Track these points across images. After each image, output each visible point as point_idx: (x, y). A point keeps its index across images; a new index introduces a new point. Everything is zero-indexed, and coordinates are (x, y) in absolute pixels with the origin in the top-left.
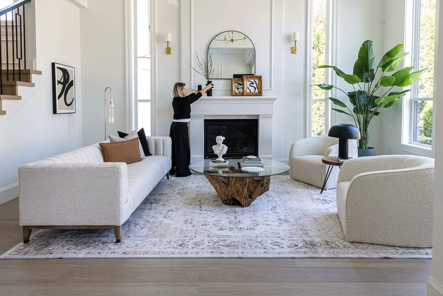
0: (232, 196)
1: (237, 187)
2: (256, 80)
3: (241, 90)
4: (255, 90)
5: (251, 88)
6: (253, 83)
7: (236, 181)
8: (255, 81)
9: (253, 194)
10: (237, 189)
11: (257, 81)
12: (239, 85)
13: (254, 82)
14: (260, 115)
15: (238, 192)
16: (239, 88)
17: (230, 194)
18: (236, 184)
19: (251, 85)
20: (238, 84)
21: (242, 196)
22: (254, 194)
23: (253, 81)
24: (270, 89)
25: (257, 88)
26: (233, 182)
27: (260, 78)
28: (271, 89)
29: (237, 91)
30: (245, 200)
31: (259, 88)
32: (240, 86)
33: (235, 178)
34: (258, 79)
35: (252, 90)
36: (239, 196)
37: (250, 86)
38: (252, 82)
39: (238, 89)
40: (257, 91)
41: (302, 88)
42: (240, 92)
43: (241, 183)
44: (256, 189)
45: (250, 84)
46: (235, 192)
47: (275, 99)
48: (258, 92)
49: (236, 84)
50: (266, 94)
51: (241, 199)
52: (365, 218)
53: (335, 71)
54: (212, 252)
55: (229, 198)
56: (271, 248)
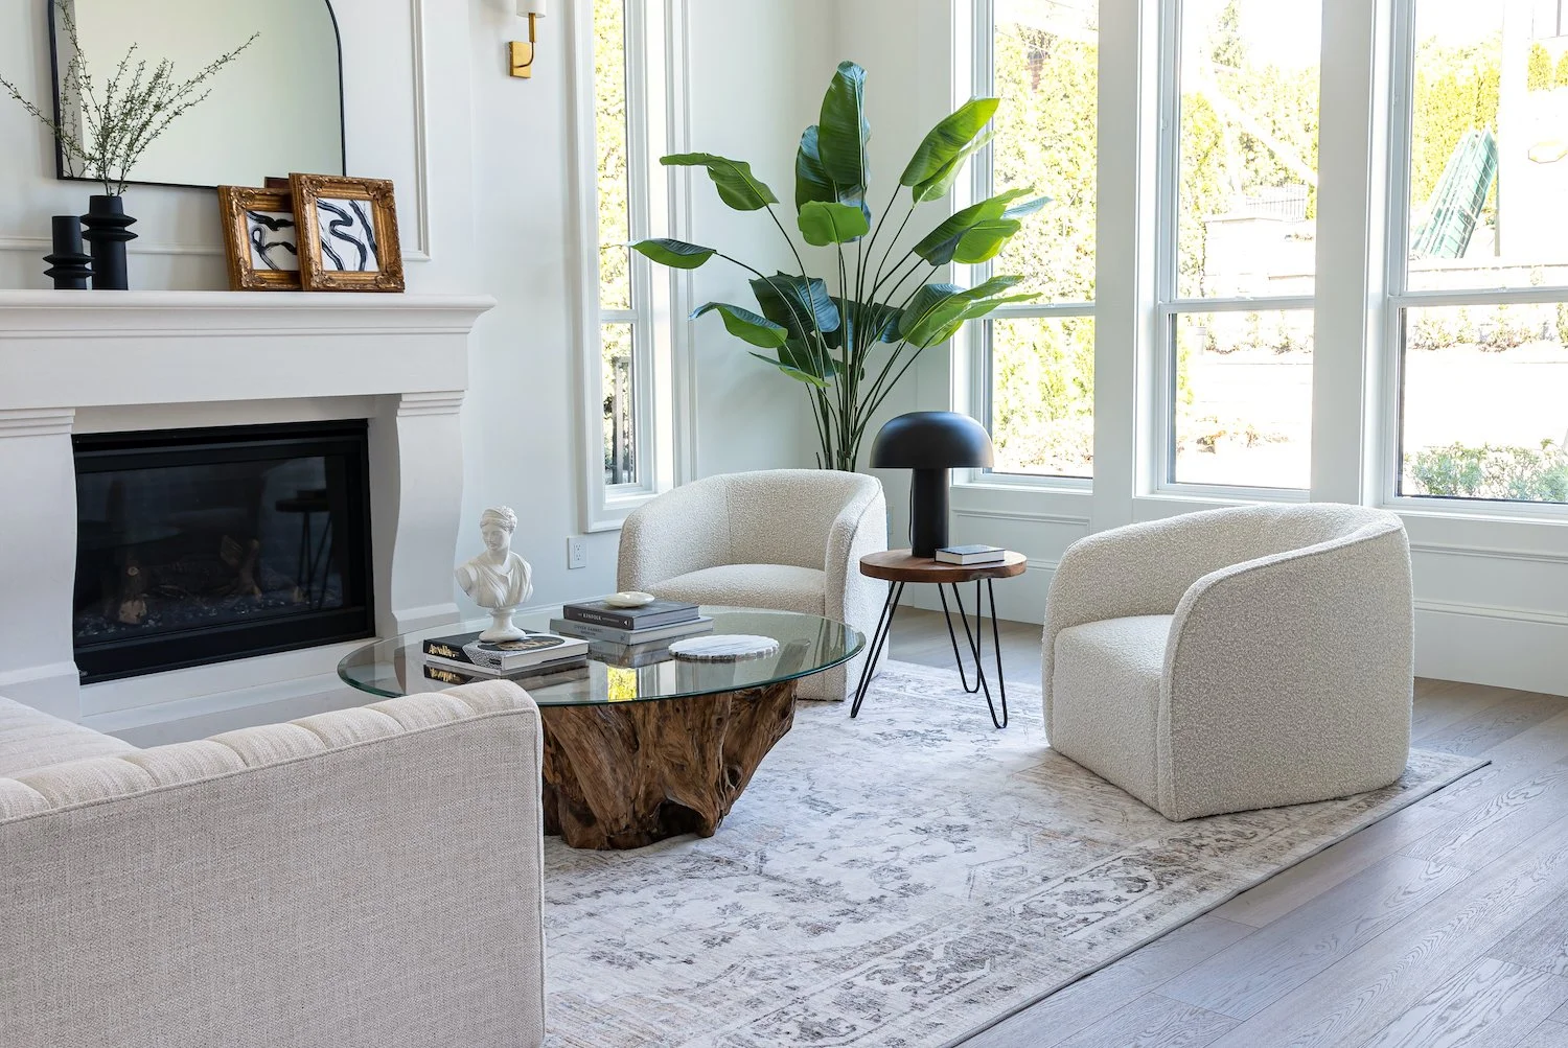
0: (657, 795)
1: (670, 748)
2: (360, 204)
3: (281, 259)
4: (364, 259)
5: (338, 245)
6: (348, 222)
7: (664, 718)
8: (357, 210)
9: (740, 763)
10: (670, 754)
11: (366, 207)
12: (264, 226)
13: (350, 212)
14: (404, 398)
15: (679, 769)
16: (266, 242)
17: (642, 788)
18: (666, 731)
19: (340, 228)
20: (260, 220)
21: (701, 784)
22: (745, 763)
23: (344, 205)
24: (424, 256)
25: (375, 248)
26: (651, 728)
27: (382, 193)
28: (428, 254)
29: (258, 263)
30: (719, 800)
31: (383, 249)
32: (271, 236)
33: (654, 706)
34: (374, 200)
35: (349, 256)
36: (686, 786)
37: (334, 233)
38: (342, 214)
39: (261, 249)
40: (371, 265)
41: (557, 254)
42: (276, 270)
43: (689, 724)
44: (755, 736)
45: (333, 223)
46: (666, 771)
47: (474, 311)
48: (376, 269)
49: (249, 220)
50: (420, 282)
51: (701, 797)
52: (1230, 727)
53: (714, 182)
54: (971, 1001)
55: (643, 811)
56: (1100, 916)
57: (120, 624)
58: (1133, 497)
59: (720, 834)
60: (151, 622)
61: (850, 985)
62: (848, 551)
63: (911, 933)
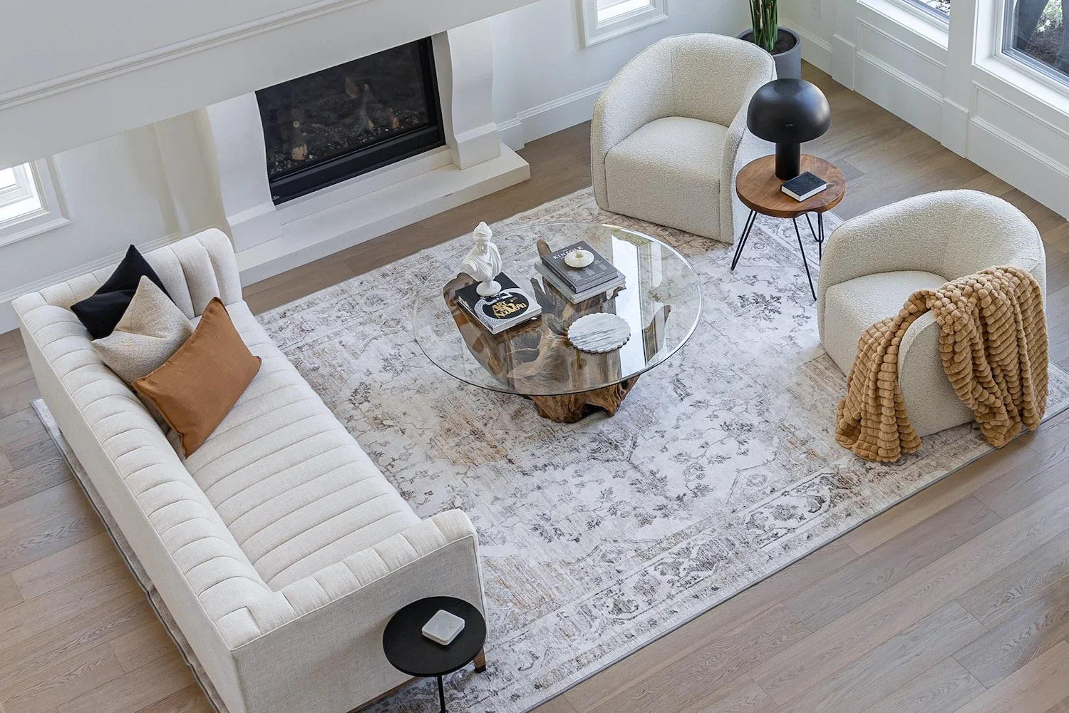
0: (581, 401)
17: (573, 397)
21: (608, 392)
30: (616, 399)
36: (597, 395)
51: (605, 400)
54: (696, 597)
55: (573, 408)
56: (785, 531)
57: (293, 160)
58: (973, 64)
59: (619, 415)
60: (311, 157)
61: (645, 573)
62: (735, 156)
63: (688, 531)
